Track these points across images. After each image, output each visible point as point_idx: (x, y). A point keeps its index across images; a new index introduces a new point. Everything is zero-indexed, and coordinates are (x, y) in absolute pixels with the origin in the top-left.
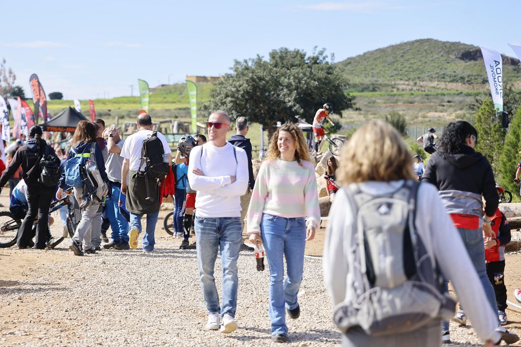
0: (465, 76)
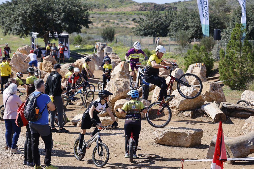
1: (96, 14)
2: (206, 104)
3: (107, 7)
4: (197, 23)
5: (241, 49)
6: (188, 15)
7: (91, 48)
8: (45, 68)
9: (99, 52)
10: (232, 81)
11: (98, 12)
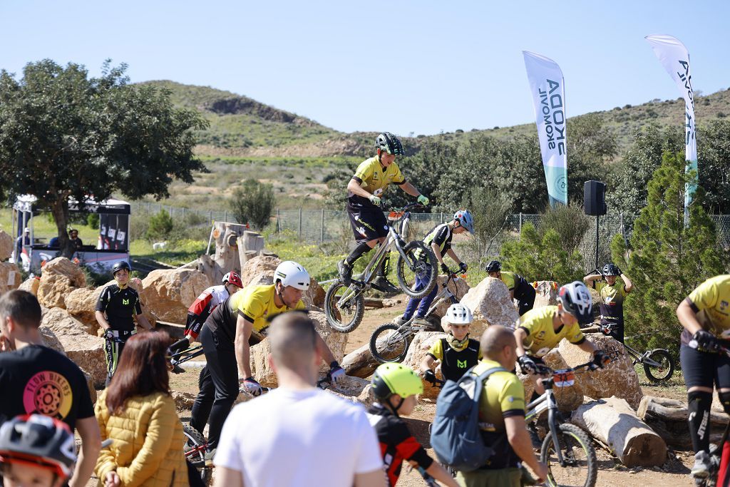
0: (220, 136)
1: (220, 162)
2: (591, 405)
3: (251, 144)
4: (520, 178)
5: (680, 236)
6: (495, 154)
7: (200, 248)
8: (47, 296)
9: (223, 250)
10: (654, 338)
11: (223, 158)
